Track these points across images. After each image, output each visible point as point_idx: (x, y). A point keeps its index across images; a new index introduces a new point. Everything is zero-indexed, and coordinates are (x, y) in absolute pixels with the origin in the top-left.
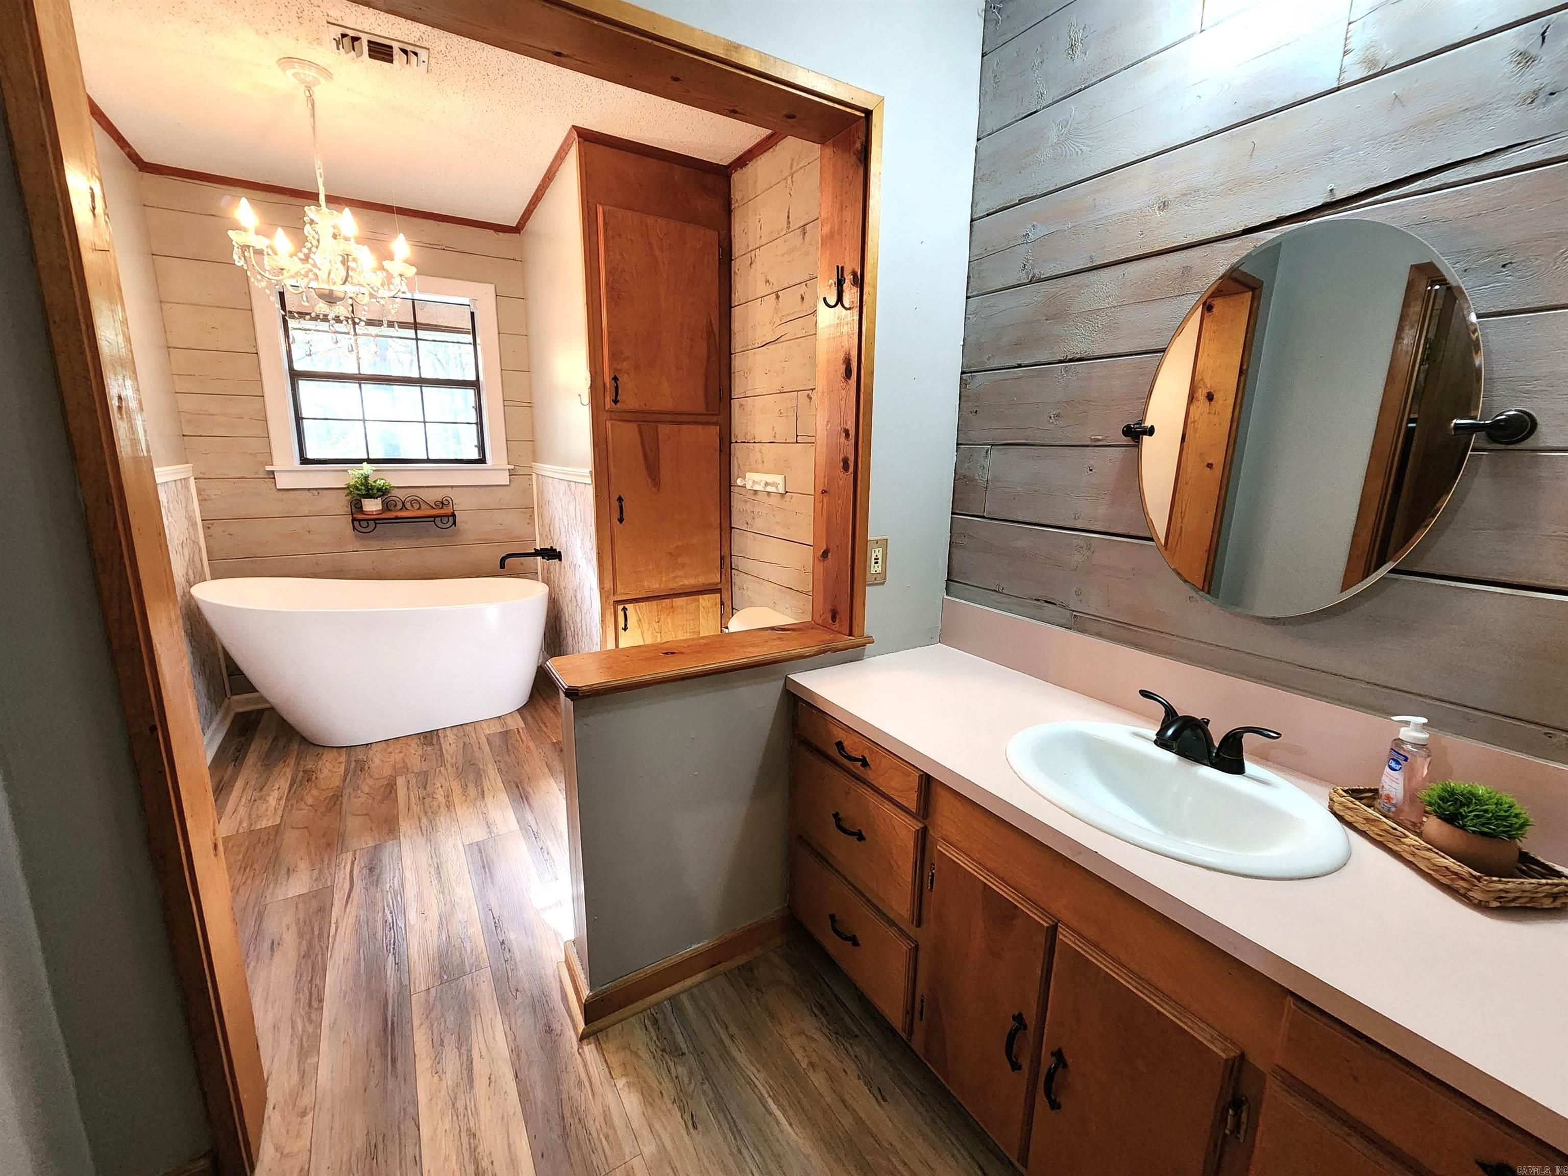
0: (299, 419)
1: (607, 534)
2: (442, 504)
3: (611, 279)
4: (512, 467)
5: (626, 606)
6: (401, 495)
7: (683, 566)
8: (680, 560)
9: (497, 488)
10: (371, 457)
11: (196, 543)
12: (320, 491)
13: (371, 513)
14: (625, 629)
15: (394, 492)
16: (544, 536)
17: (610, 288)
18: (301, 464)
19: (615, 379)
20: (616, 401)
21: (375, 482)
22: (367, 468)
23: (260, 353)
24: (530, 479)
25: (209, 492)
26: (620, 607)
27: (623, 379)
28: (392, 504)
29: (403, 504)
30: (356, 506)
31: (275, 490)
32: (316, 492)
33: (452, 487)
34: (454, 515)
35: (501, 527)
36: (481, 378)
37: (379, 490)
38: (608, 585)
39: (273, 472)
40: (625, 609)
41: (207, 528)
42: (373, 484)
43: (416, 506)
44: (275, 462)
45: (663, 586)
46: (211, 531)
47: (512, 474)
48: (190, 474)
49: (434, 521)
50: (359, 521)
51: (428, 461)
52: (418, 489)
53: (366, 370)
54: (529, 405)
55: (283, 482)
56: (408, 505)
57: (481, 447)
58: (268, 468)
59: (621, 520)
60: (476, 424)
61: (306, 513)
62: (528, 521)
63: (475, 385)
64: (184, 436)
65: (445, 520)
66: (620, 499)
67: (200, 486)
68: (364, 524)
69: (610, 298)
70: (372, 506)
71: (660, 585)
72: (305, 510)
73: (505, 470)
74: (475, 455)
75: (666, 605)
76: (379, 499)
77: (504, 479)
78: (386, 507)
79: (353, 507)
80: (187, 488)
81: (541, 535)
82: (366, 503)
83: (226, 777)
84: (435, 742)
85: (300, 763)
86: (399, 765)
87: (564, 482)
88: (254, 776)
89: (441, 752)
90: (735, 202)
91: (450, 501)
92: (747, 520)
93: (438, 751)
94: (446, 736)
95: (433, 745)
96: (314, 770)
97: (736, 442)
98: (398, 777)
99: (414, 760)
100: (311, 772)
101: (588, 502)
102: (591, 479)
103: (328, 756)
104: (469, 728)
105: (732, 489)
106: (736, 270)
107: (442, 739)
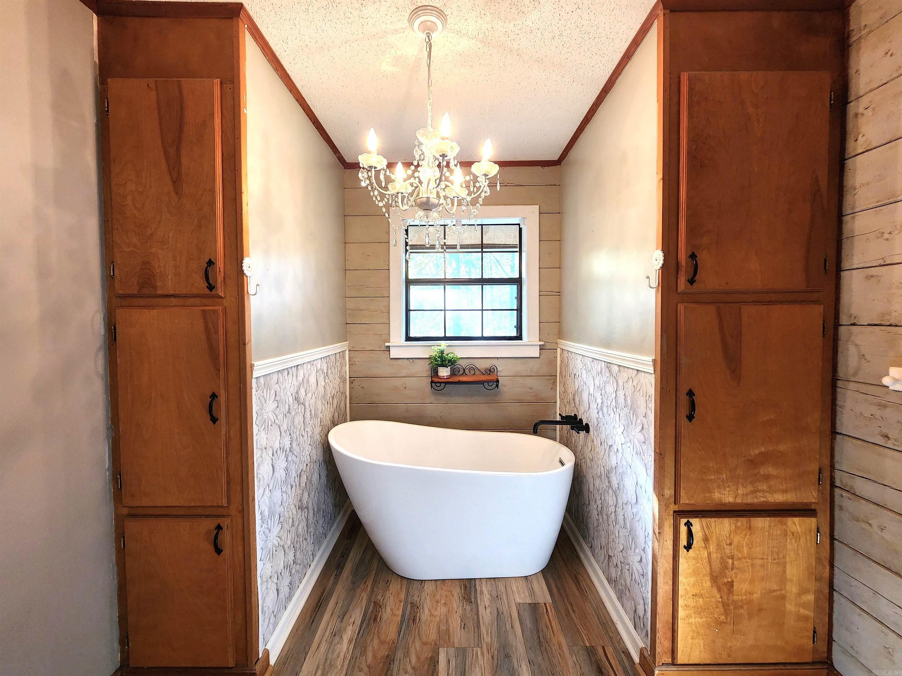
0: (408, 310)
1: (671, 432)
2: (490, 371)
3: (694, 147)
4: (542, 343)
5: (692, 521)
6: (464, 363)
7: (767, 478)
8: (763, 470)
9: (529, 359)
10: (447, 335)
11: (343, 393)
12: (414, 360)
13: (443, 377)
14: (688, 547)
15: (460, 362)
16: (565, 401)
17: (691, 156)
18: (406, 341)
19: (693, 256)
20: (691, 281)
21: (447, 355)
22: (444, 344)
23: (390, 270)
24: (556, 353)
25: (355, 359)
26: (684, 521)
27: (703, 257)
28: (457, 370)
29: (464, 370)
30: (435, 372)
31: (389, 359)
32: (411, 361)
33: (498, 358)
34: (498, 381)
35: (531, 391)
36: (524, 276)
37: (450, 361)
38: (669, 492)
39: (389, 347)
40: (688, 525)
41: (351, 383)
42: (446, 357)
43: (472, 372)
44: (391, 341)
45: (739, 500)
46: (353, 385)
47: (542, 348)
48: (346, 348)
49: (483, 384)
50: (435, 383)
51: (481, 338)
53: (449, 276)
54: (559, 294)
55: (394, 353)
56: (467, 371)
57: (519, 327)
58: (387, 344)
59: (690, 418)
60: (517, 310)
61: (405, 375)
63: (518, 282)
64: (347, 324)
65: (491, 384)
66: (691, 393)
67: (351, 355)
68: (438, 385)
69: (691, 169)
70: (444, 372)
71: (736, 498)
72: (404, 372)
73: (537, 345)
74: (514, 334)
75: (742, 525)
76: (449, 367)
77: (535, 353)
78: (453, 373)
79: (432, 371)
80: (344, 358)
81: (562, 400)
82: (441, 370)
83: (327, 590)
84: (473, 600)
85: (375, 589)
86: (443, 627)
87: (600, 362)
88: (343, 596)
89: (478, 618)
90: (860, 30)
91: (496, 369)
92: (885, 431)
93: (475, 617)
94: (482, 592)
95: (471, 602)
96: (381, 605)
97: (854, 324)
98: (440, 649)
99: (455, 622)
100: (379, 606)
101: (641, 390)
102: (652, 369)
103: (395, 586)
104: (501, 587)
105: (840, 384)
106: (861, 110)
107: (478, 595)
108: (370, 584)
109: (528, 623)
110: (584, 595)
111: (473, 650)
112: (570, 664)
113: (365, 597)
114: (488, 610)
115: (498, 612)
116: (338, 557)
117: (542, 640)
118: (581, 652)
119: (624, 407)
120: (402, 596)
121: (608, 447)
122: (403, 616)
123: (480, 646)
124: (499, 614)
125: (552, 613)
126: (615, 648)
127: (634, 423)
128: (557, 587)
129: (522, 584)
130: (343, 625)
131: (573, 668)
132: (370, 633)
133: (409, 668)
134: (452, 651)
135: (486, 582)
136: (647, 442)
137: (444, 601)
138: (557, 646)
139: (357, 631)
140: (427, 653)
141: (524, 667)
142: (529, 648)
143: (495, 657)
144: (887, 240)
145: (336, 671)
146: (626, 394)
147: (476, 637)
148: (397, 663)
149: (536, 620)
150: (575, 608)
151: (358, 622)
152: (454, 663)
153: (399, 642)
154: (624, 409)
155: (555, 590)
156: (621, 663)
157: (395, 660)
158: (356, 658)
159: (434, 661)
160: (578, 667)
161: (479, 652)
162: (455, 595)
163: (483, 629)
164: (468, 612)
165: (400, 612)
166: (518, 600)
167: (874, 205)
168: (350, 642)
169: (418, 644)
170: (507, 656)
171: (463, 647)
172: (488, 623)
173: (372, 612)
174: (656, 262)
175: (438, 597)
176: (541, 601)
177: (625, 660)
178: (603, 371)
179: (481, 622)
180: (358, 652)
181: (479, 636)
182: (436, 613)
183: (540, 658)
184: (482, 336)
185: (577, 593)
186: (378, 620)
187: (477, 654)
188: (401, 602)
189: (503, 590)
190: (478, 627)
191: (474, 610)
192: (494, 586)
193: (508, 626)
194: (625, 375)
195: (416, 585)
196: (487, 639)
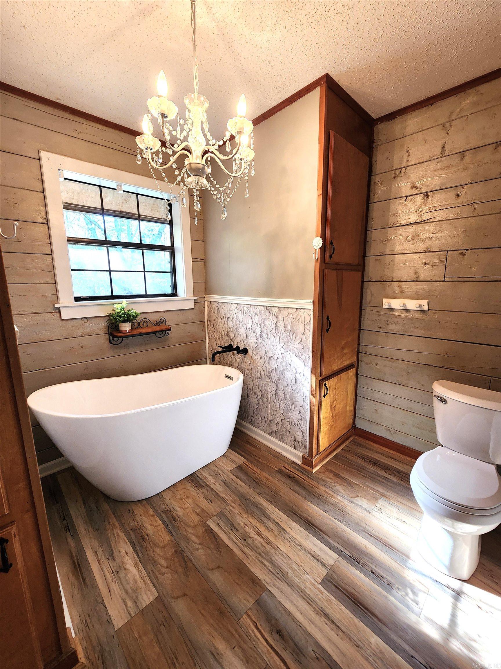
1: (320, 339)
2: (160, 322)
3: (334, 179)
4: (196, 298)
5: (327, 382)
7: (345, 354)
8: (344, 351)
9: (187, 311)
12: (90, 319)
13: (125, 332)
14: (325, 396)
15: (138, 317)
18: (75, 301)
19: (331, 243)
20: (331, 257)
21: (129, 311)
22: (125, 302)
23: (50, 224)
24: (204, 304)
26: (323, 383)
27: (337, 244)
29: (140, 324)
30: (115, 328)
31: (60, 320)
32: (86, 320)
33: (165, 311)
35: (189, 334)
36: (175, 245)
37: (130, 316)
38: (318, 370)
39: (59, 308)
40: (326, 385)
43: (146, 325)
44: (60, 301)
47: (196, 301)
49: (155, 334)
50: (115, 338)
51: (146, 296)
52: (147, 314)
54: (204, 261)
55: (65, 314)
57: (174, 286)
58: (57, 305)
59: (327, 330)
60: (171, 272)
61: (80, 334)
62: (202, 328)
63: (171, 249)
65: (162, 332)
66: (328, 318)
68: (118, 339)
69: (333, 191)
70: (126, 327)
72: (79, 332)
73: (192, 299)
74: (169, 291)
75: (339, 378)
76: (130, 322)
77: (190, 305)
78: (133, 327)
79: (112, 327)
82: (122, 326)
83: (73, 550)
84: (203, 485)
85: (123, 522)
86: (198, 510)
87: (259, 307)
88: (96, 544)
89: (215, 492)
90: (378, 142)
91: (165, 321)
92: (379, 325)
93: (213, 492)
94: (205, 477)
95: (203, 486)
96: (139, 528)
97: (370, 281)
98: (207, 522)
99: (204, 503)
100: (138, 530)
101: (300, 320)
102: (312, 306)
103: (138, 511)
104: (214, 468)
105: (363, 308)
106: (377, 181)
107: (204, 480)
108: (114, 521)
109: (244, 478)
110: (258, 448)
111: (227, 509)
112: (277, 482)
113: (119, 532)
114: (217, 484)
115: (223, 482)
116: (59, 523)
117: (256, 480)
118: (277, 475)
119: (285, 331)
120: (152, 512)
121: (268, 359)
122: (164, 522)
123: (228, 504)
124: (225, 483)
125: (250, 465)
126: (287, 463)
127: (293, 340)
128: (243, 451)
129: (224, 459)
130: (118, 560)
131: (279, 483)
132: (147, 549)
133: (197, 546)
134: (215, 518)
135: (202, 470)
136: (305, 348)
137: (185, 496)
138: (265, 479)
139: (136, 556)
140: (201, 530)
141: (259, 499)
142: (253, 489)
143: (241, 504)
144: (384, 244)
145: (143, 590)
146: (286, 324)
147: (223, 502)
148: (186, 550)
149: (246, 473)
150: (259, 456)
151: (130, 549)
152: (222, 523)
153: (176, 538)
154: (284, 333)
155: (243, 453)
156: (294, 468)
157: (183, 549)
158: (152, 571)
159: (209, 531)
160: (280, 481)
161: (231, 508)
162: (189, 488)
163: (222, 495)
164: (206, 493)
165: (159, 522)
166: (229, 469)
167: (380, 228)
168: (136, 566)
169: (190, 530)
170: (247, 499)
171: (219, 511)
172: (223, 490)
173: (136, 536)
174: (317, 245)
175: (179, 497)
176: (241, 463)
177: (295, 466)
178: (263, 312)
179: (218, 493)
180: (149, 567)
181: (224, 500)
182: (186, 506)
183: (262, 489)
184: (146, 294)
185: (255, 449)
186: (147, 537)
187: (230, 509)
188: (153, 516)
189: (216, 469)
190: (219, 496)
191: (208, 488)
192: (209, 470)
193: (235, 485)
194: (285, 313)
195: (155, 499)
196: (229, 498)
